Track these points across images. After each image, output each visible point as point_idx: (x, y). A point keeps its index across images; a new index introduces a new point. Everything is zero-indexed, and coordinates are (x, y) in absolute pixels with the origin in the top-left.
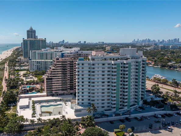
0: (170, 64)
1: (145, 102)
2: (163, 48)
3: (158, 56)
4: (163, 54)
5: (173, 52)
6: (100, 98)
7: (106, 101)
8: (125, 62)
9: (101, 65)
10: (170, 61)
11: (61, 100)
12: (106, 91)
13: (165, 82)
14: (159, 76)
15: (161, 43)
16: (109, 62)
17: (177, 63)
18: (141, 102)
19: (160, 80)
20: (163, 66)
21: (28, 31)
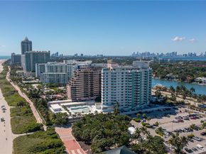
0: (168, 75)
1: (151, 102)
2: (163, 61)
3: (158, 69)
4: (162, 67)
5: (171, 65)
6: (120, 99)
7: (124, 101)
8: (138, 71)
9: (121, 74)
10: (168, 73)
11: (85, 104)
12: (124, 93)
13: (165, 90)
14: (160, 85)
15: (160, 56)
16: (126, 71)
17: (174, 74)
18: (148, 102)
19: (160, 88)
20: (163, 78)
21: (23, 43)
